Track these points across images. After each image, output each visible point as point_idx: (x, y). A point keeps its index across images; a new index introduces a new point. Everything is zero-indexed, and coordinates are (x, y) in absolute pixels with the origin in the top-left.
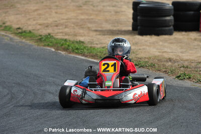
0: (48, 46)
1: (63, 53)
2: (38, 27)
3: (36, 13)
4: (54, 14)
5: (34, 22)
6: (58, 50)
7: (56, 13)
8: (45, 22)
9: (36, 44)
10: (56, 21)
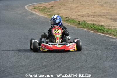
0: (83, 27)
1: (92, 32)
2: (78, 17)
3: (76, 9)
4: (87, 10)
5: (76, 14)
6: (89, 30)
7: (88, 9)
8: (82, 14)
9: (76, 26)
10: (88, 13)
